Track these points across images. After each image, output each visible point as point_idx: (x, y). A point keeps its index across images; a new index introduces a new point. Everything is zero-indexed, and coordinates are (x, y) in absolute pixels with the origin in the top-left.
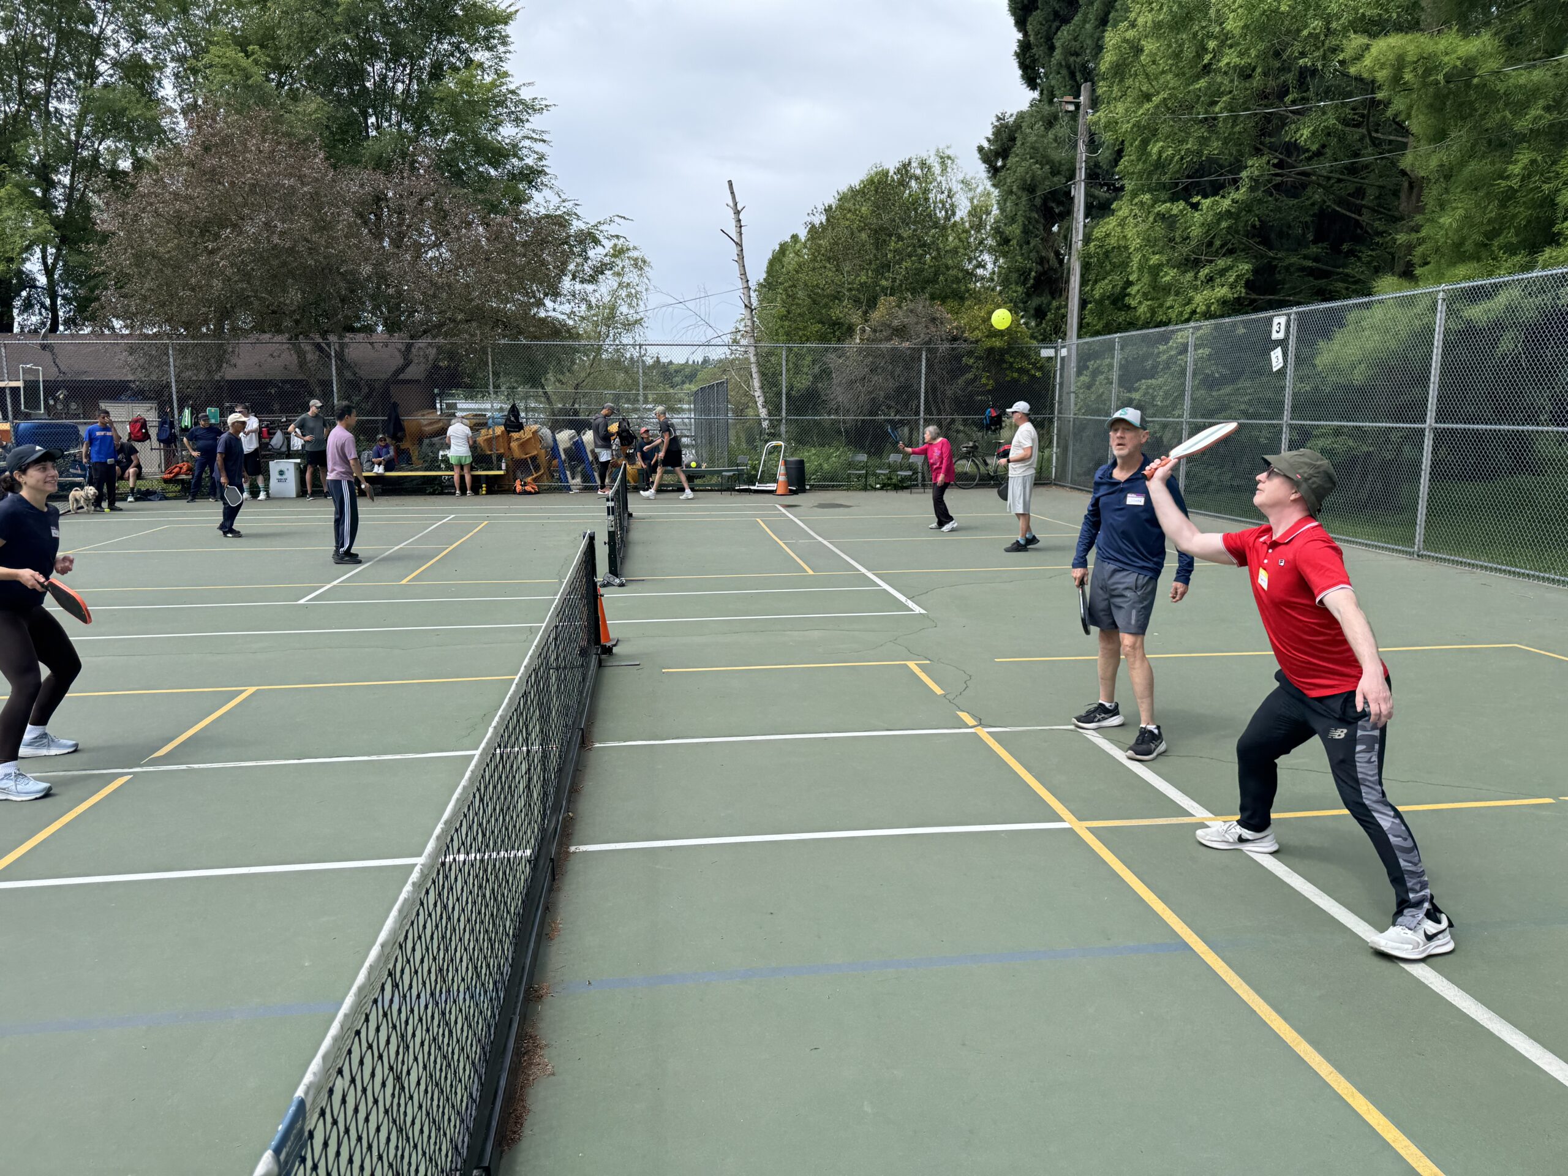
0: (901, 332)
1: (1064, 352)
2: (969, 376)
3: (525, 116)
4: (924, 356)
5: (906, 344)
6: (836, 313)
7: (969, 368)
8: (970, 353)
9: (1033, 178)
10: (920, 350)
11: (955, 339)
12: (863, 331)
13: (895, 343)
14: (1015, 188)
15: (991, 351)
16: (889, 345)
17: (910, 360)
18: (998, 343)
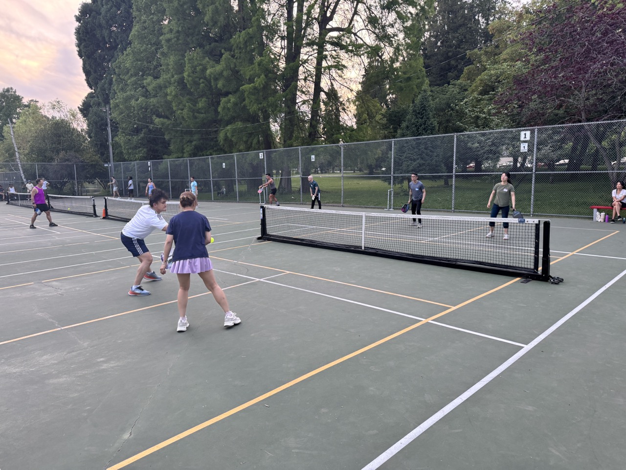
0: (68, 160)
1: (110, 165)
2: (87, 170)
4: (75, 166)
5: (70, 163)
6: (47, 155)
8: (87, 165)
9: (96, 121)
11: (82, 162)
12: (57, 160)
15: (92, 165)
16: (65, 163)
17: (71, 167)
18: (94, 163)
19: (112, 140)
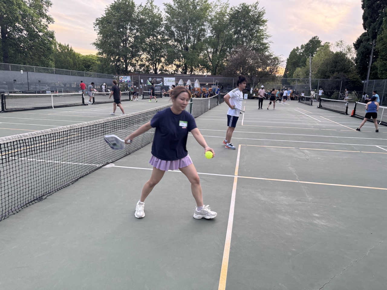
0: (338, 78)
1: (366, 82)
2: (349, 85)
3: (267, 38)
4: (342, 81)
5: (339, 80)
6: (327, 74)
7: (349, 84)
8: (350, 81)
9: (363, 51)
10: (341, 81)
11: (347, 79)
12: (332, 77)
13: (338, 79)
14: (360, 53)
15: (353, 81)
16: (336, 80)
17: (339, 82)
18: (355, 80)
19: (372, 64)
